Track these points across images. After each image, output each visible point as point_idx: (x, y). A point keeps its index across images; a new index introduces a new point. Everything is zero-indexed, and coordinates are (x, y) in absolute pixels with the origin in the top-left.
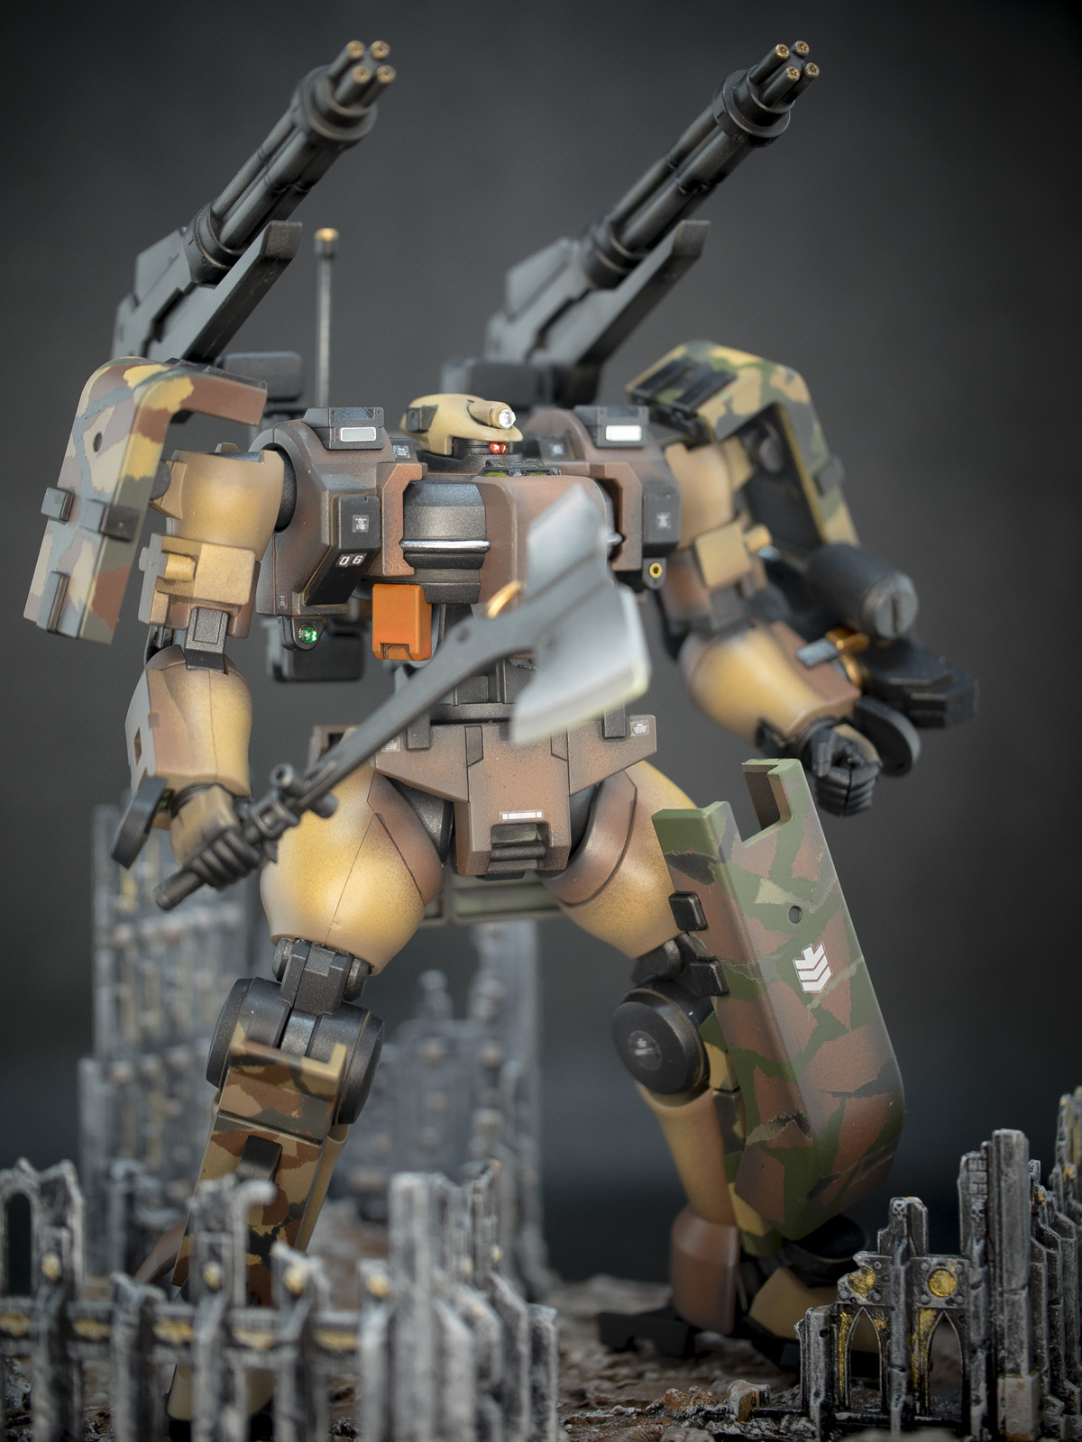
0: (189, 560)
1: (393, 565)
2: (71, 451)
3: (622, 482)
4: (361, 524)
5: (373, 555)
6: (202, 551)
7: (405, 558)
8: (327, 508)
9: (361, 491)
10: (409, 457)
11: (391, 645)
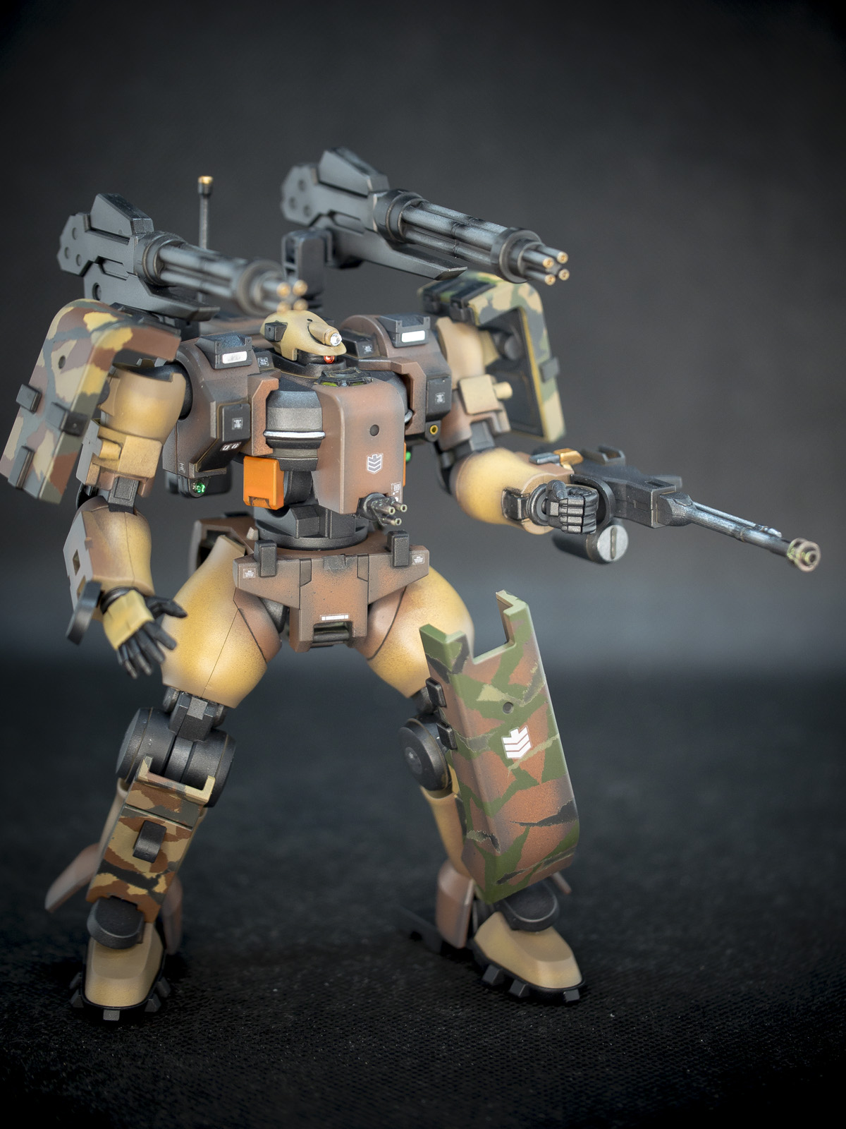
0: (117, 446)
1: (259, 447)
2: (41, 361)
3: (413, 376)
4: (238, 424)
5: (245, 442)
6: (127, 441)
7: (267, 443)
8: (215, 413)
9: (237, 400)
10: (268, 365)
11: (255, 498)
